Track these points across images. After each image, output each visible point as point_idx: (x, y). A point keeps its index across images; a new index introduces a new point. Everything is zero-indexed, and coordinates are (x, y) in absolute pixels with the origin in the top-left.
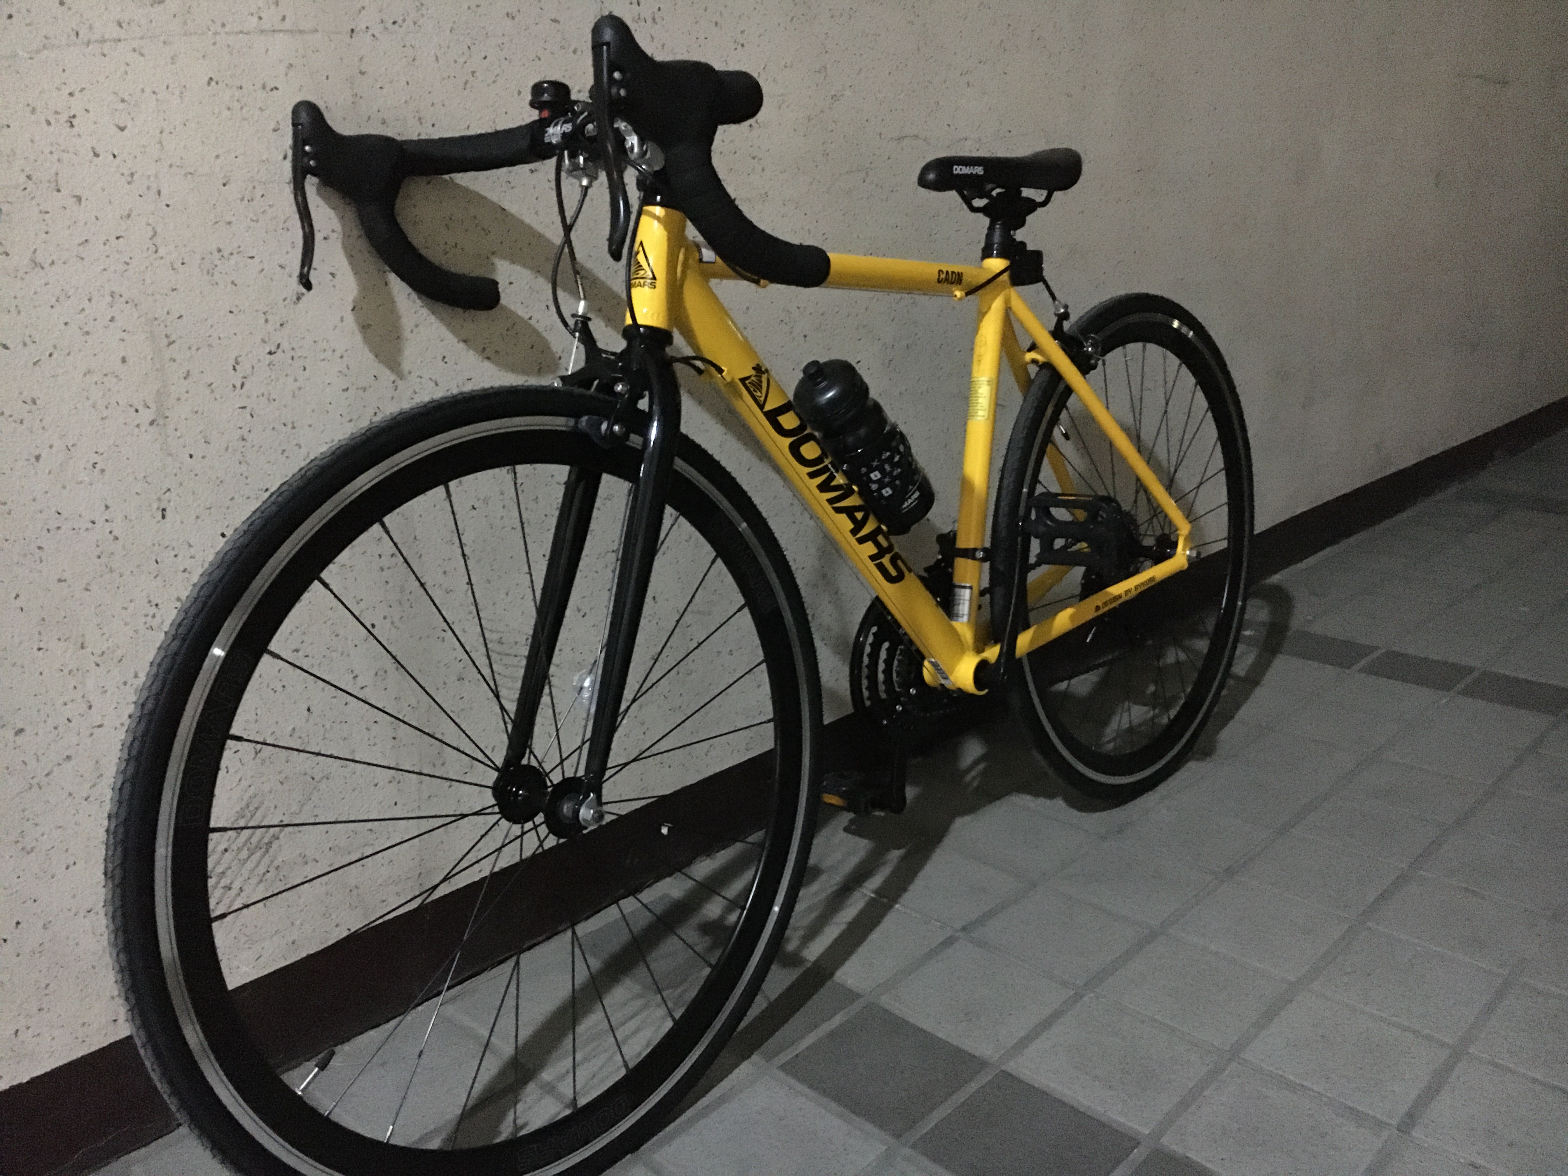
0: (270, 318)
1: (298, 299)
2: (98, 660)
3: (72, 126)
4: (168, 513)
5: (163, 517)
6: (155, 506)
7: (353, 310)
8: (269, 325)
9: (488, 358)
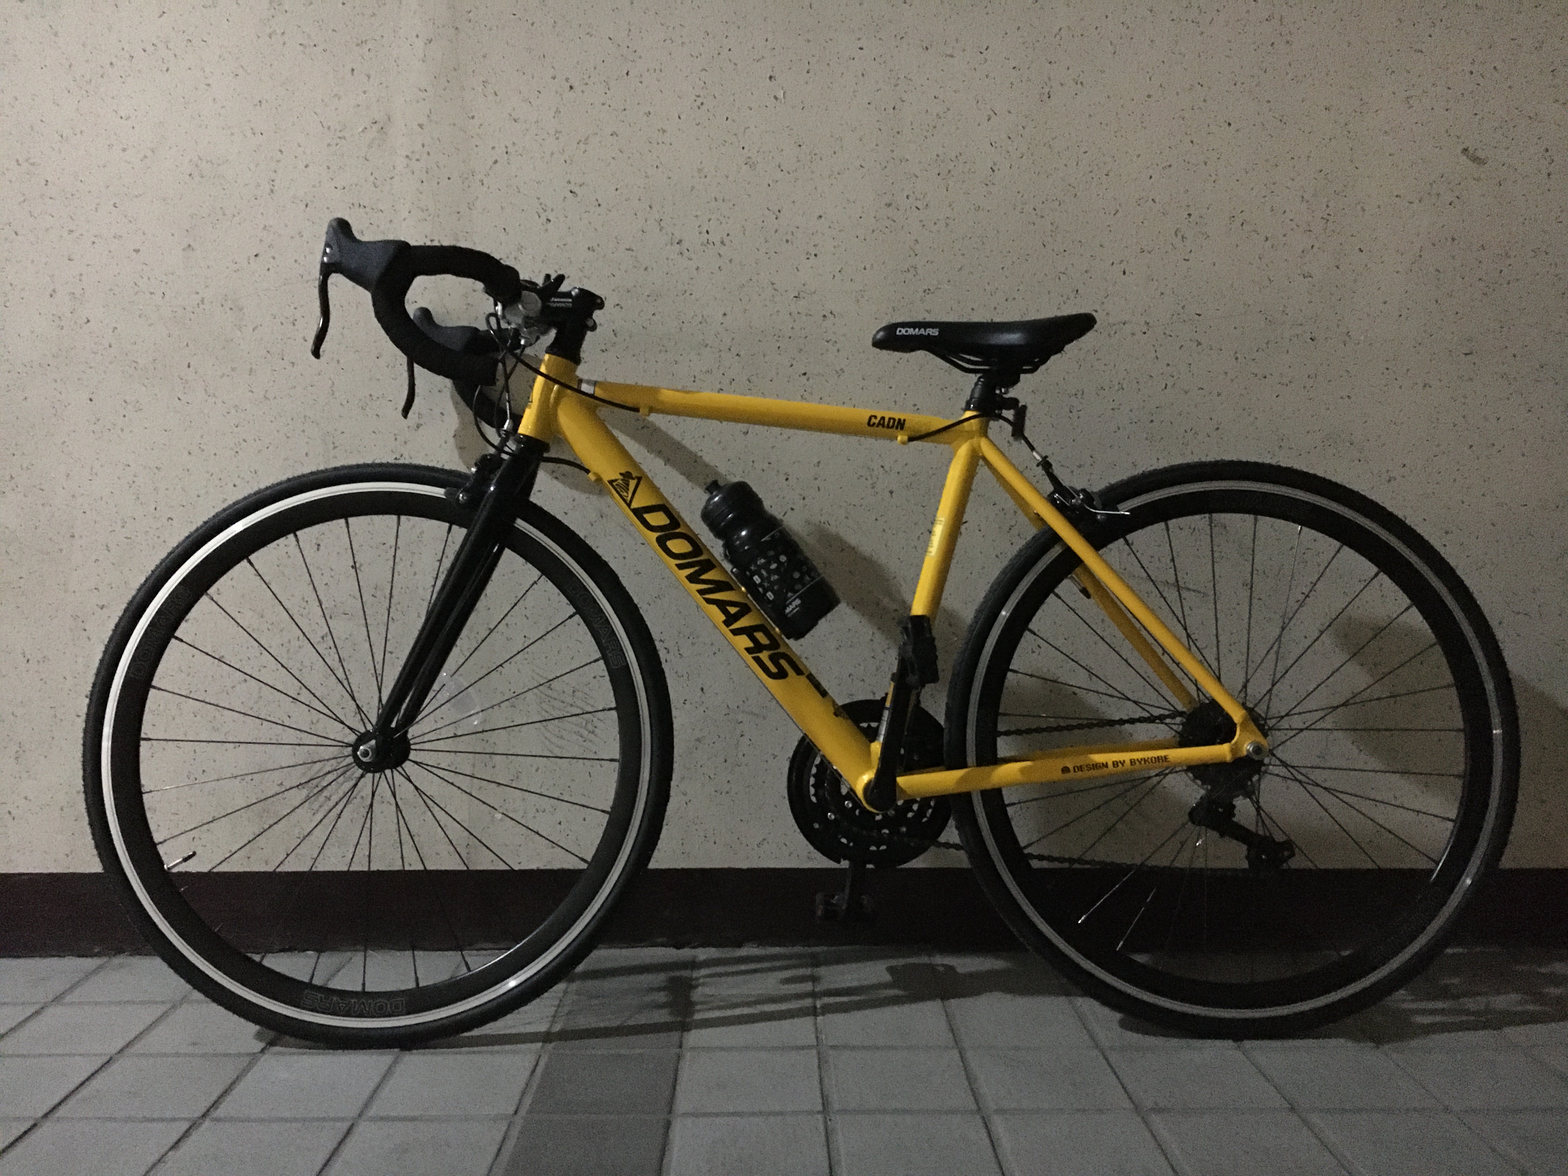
0: (398, 437)
1: (418, 427)
2: (270, 627)
3: (294, 324)
4: (322, 548)
5: (318, 550)
6: (314, 541)
7: (454, 436)
8: (398, 442)
9: (556, 478)
